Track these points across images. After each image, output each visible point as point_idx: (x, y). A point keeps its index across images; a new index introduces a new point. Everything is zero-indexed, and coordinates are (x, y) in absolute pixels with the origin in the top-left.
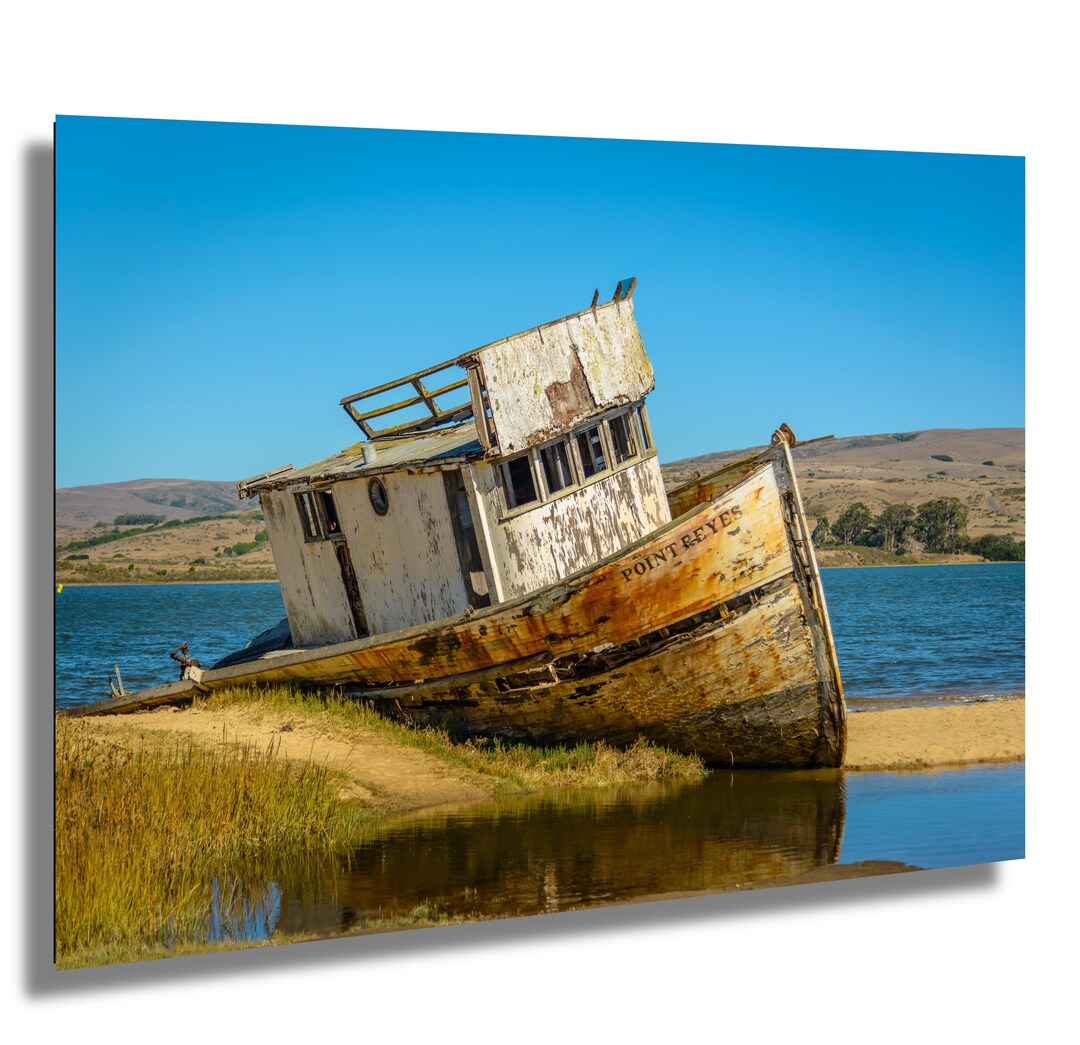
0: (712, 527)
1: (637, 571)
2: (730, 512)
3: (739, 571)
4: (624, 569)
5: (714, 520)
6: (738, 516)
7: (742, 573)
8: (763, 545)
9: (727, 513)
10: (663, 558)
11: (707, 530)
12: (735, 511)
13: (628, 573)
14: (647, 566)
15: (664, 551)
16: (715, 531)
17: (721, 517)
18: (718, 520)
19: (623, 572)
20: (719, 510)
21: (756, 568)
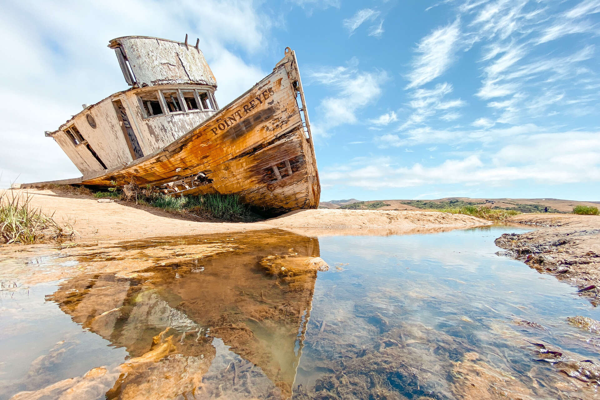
0: (259, 99)
1: (220, 129)
2: (268, 91)
3: (275, 125)
4: (212, 128)
5: (260, 96)
6: (272, 93)
7: (277, 126)
8: (286, 110)
9: (266, 91)
10: (235, 120)
11: (257, 102)
12: (270, 90)
13: (215, 130)
14: (225, 125)
15: (234, 115)
16: (261, 102)
17: (263, 94)
18: (262, 96)
19: (212, 130)
20: (262, 90)
21: (284, 123)
